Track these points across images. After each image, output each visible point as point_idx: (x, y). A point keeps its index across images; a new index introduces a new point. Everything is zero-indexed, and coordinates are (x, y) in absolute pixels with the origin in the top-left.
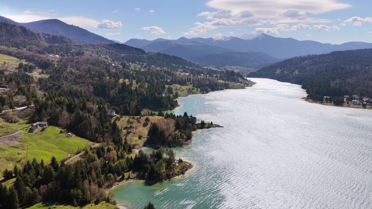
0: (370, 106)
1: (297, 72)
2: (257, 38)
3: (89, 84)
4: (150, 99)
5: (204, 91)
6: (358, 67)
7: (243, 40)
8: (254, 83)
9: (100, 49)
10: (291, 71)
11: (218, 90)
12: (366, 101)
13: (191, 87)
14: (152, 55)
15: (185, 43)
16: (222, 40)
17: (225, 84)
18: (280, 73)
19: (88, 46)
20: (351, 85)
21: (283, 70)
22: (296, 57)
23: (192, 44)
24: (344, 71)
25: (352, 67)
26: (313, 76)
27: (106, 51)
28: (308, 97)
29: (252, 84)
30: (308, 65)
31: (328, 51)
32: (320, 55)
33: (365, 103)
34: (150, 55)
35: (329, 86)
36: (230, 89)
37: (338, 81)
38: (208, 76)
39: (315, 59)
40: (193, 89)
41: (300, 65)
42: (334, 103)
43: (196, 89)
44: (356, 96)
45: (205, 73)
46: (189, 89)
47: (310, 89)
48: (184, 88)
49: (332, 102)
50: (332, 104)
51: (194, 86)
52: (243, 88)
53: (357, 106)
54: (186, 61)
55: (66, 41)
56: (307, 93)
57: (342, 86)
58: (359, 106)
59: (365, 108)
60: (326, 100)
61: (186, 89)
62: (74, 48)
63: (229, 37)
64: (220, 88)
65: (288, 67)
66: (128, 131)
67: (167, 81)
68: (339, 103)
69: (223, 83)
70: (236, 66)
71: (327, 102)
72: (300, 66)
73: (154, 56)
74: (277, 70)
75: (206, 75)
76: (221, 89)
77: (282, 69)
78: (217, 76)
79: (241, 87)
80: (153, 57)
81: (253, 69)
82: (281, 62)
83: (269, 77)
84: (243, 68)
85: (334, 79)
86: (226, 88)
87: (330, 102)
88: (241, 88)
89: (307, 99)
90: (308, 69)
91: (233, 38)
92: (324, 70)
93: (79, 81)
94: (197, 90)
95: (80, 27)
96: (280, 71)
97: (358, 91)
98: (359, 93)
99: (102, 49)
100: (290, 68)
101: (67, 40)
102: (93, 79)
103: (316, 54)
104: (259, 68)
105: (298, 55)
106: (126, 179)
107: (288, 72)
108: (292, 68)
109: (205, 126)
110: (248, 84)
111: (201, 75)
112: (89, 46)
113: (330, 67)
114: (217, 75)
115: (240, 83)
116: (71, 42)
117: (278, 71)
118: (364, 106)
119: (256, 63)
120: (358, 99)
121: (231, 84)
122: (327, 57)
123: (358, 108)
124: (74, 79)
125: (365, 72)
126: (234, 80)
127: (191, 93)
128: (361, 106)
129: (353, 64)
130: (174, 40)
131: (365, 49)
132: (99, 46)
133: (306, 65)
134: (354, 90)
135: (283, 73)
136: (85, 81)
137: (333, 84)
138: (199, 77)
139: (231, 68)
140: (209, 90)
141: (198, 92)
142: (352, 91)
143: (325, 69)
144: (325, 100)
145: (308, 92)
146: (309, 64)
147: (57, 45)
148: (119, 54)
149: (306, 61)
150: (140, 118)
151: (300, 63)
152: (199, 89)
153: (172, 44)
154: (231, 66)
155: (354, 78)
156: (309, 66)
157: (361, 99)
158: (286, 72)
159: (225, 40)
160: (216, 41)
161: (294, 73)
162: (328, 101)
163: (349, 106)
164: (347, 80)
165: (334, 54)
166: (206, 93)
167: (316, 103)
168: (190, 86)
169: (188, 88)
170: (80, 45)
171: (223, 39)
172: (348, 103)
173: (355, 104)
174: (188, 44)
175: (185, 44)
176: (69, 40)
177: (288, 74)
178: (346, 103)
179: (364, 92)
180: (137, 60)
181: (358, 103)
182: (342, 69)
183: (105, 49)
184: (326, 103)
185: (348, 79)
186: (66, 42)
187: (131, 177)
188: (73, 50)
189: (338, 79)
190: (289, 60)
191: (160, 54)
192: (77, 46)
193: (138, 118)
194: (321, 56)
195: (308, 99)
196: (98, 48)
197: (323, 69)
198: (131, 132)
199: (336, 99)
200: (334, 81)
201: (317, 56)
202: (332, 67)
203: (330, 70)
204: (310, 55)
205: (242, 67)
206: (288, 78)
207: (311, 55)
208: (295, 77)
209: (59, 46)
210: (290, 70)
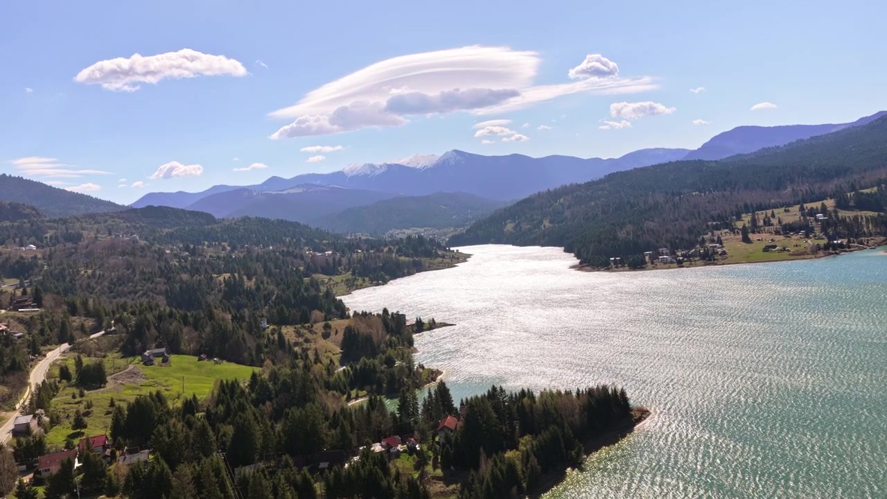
0: (688, 263)
1: (547, 223)
2: (444, 161)
3: (148, 293)
4: (293, 302)
5: (378, 281)
6: (660, 198)
7: (414, 168)
8: (469, 256)
9: (109, 222)
10: (535, 222)
11: (403, 275)
12: (682, 255)
13: (349, 275)
14: (231, 223)
15: (282, 191)
16: (366, 175)
17: (414, 261)
18: (515, 228)
19: (82, 220)
20: (653, 231)
21: (519, 223)
22: (539, 193)
23: (299, 190)
24: (635, 209)
25: (650, 200)
26: (581, 227)
27: (127, 227)
28: (580, 263)
29: (465, 258)
30: (565, 207)
31: (600, 175)
32: (585, 183)
33: (681, 258)
34: (227, 223)
35: (615, 238)
36: (426, 271)
37: (629, 227)
38: (372, 251)
39: (578, 193)
40: (355, 280)
41: (550, 207)
42: (629, 266)
43: (360, 279)
44: (664, 250)
45: (365, 247)
46: (348, 280)
47: (582, 250)
48: (337, 278)
49: (626, 265)
50: (627, 268)
51: (353, 274)
52: (451, 266)
53: (667, 265)
54: (310, 228)
55: (26, 212)
56: (578, 258)
57: (639, 236)
58: (672, 265)
59: (683, 267)
60: (614, 264)
61: (342, 281)
62: (50, 228)
63: (381, 166)
64: (406, 271)
65: (528, 216)
66: (302, 349)
67: (300, 270)
68: (638, 265)
69: (409, 262)
70: (412, 228)
71: (617, 267)
72: (551, 209)
73: (235, 224)
74: (506, 224)
75: (367, 251)
76: (409, 274)
77: (517, 221)
78: (390, 249)
79: (447, 265)
80: (235, 227)
81: (452, 229)
82: (511, 206)
83: (492, 240)
84: (428, 230)
85: (622, 226)
86: (419, 271)
87: (623, 266)
88: (448, 267)
89: (579, 267)
90: (567, 213)
91: (390, 166)
92: (600, 211)
93: (123, 290)
94: (364, 280)
95: (24, 178)
96: (513, 225)
97: (667, 241)
98: (668, 245)
99: (113, 221)
100: (532, 216)
101: (28, 211)
102: (153, 282)
103: (578, 183)
104: (463, 226)
105: (544, 189)
106: (353, 398)
107: (528, 226)
108: (535, 217)
109: (424, 328)
110: (458, 258)
111: (357, 252)
112: (82, 218)
113: (609, 205)
114: (391, 247)
115: (441, 257)
116: (38, 214)
117: (510, 227)
118: (680, 264)
119: (454, 217)
120: (669, 254)
121: (425, 261)
122: (600, 186)
123: (670, 268)
124: (109, 288)
125: (674, 205)
126: (428, 254)
127: (354, 287)
128: (675, 265)
129: (650, 193)
130: (254, 185)
131: (668, 162)
132: (108, 217)
133: (563, 208)
134: (659, 240)
135: (521, 228)
136: (135, 287)
137: (621, 235)
138: (355, 256)
139: (404, 233)
140: (387, 277)
141: (367, 283)
142: (657, 242)
143: (600, 209)
144: (612, 264)
145: (578, 256)
146: (568, 204)
147: (8, 224)
148: (159, 229)
149: (562, 200)
150: (312, 326)
151: (549, 204)
152: (367, 279)
153: (255, 194)
154: (401, 230)
155: (656, 220)
156: (569, 207)
157: (673, 253)
158: (525, 226)
159: (372, 174)
160: (353, 177)
161: (542, 226)
162: (619, 265)
163: (655, 268)
164: (645, 225)
165: (611, 178)
166: (383, 285)
167: (598, 271)
168: (347, 275)
169: (344, 279)
170: (62, 220)
171: (369, 172)
172: (652, 263)
173: (665, 263)
174: (292, 191)
175: (285, 192)
176: (34, 209)
177: (530, 230)
178: (649, 264)
179: (677, 241)
180: (202, 237)
181: (669, 260)
182: (632, 207)
183: (122, 221)
184: (616, 269)
185: (647, 222)
186: (27, 216)
187: (360, 395)
188: (49, 231)
189: (629, 225)
190: (525, 201)
191: (249, 219)
192: (54, 221)
193: (309, 326)
194: (589, 185)
195: (582, 267)
196: (106, 221)
197: (597, 210)
198: (309, 349)
199: (631, 259)
200: (622, 230)
201: (579, 186)
202: (613, 204)
203: (611, 210)
204: (566, 185)
205: (427, 228)
206: (532, 237)
207: (568, 184)
208: (546, 233)
209: (13, 225)
210: (533, 220)
